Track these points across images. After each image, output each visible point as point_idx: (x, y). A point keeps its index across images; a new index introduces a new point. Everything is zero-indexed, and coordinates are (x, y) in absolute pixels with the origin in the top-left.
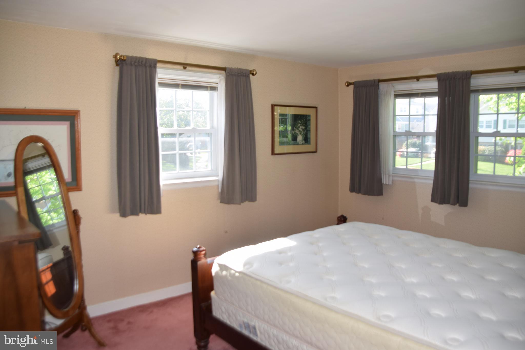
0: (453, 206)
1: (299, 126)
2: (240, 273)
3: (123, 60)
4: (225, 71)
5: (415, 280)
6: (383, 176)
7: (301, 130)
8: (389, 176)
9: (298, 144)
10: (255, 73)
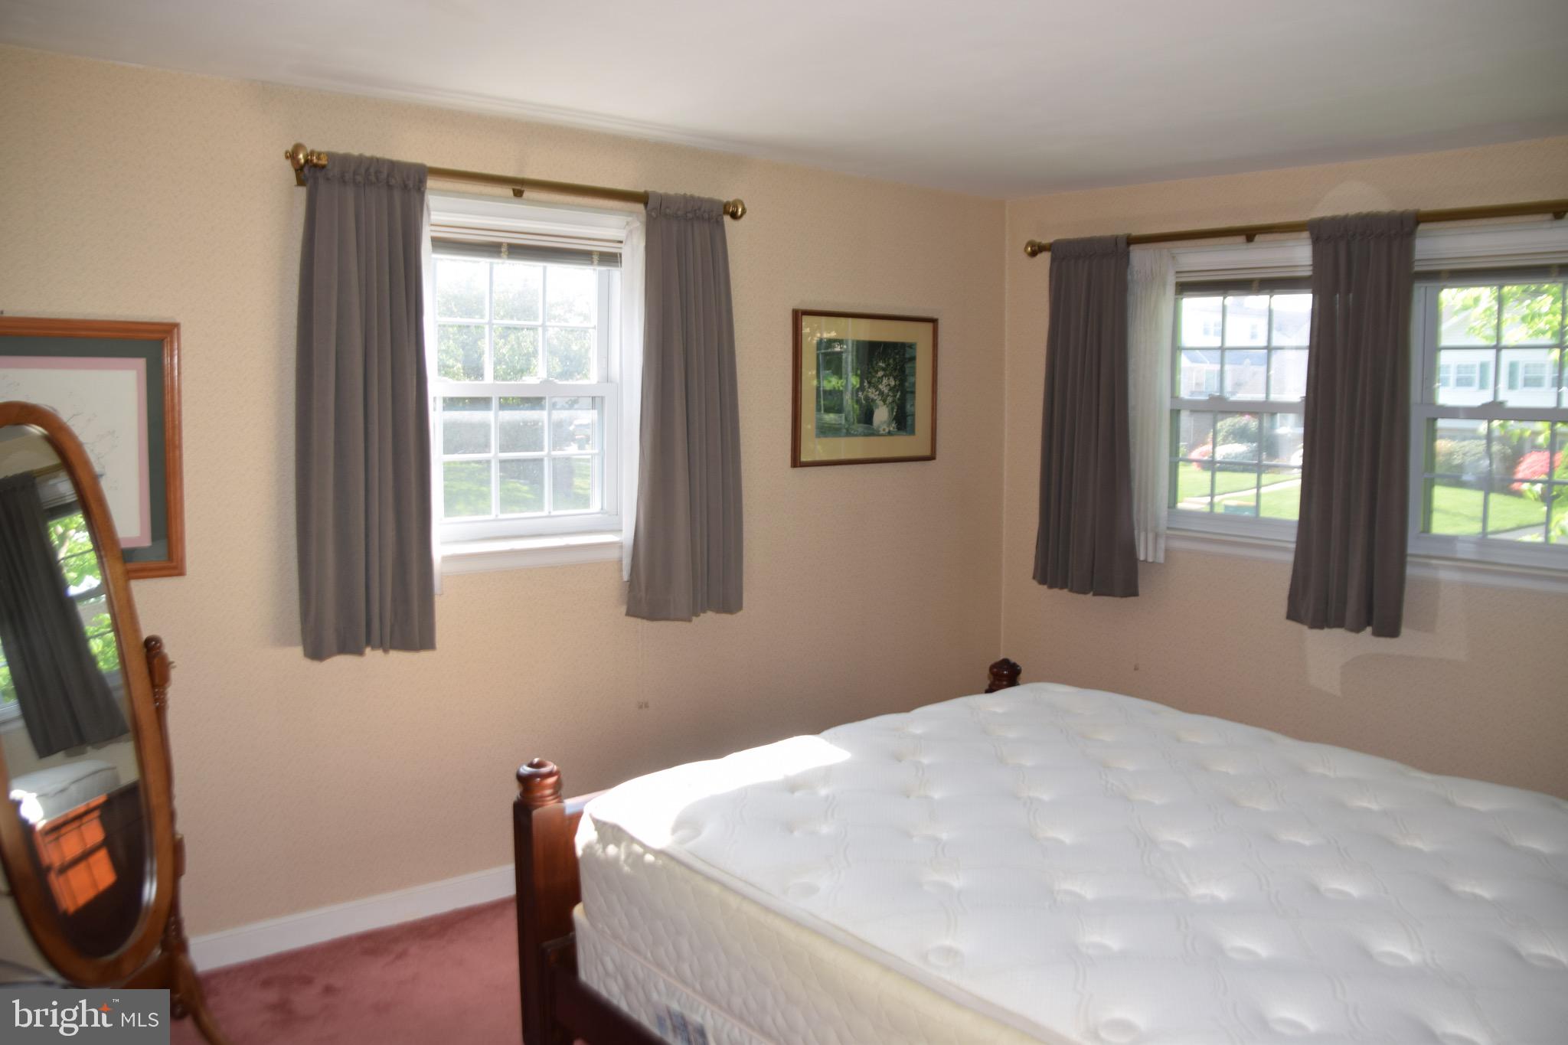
0: (1354, 635)
1: (879, 378)
2: (658, 853)
3: (316, 166)
4: (646, 204)
5: (1221, 893)
6: (1139, 535)
7: (886, 390)
8: (1157, 536)
9: (874, 433)
10: (740, 210)
